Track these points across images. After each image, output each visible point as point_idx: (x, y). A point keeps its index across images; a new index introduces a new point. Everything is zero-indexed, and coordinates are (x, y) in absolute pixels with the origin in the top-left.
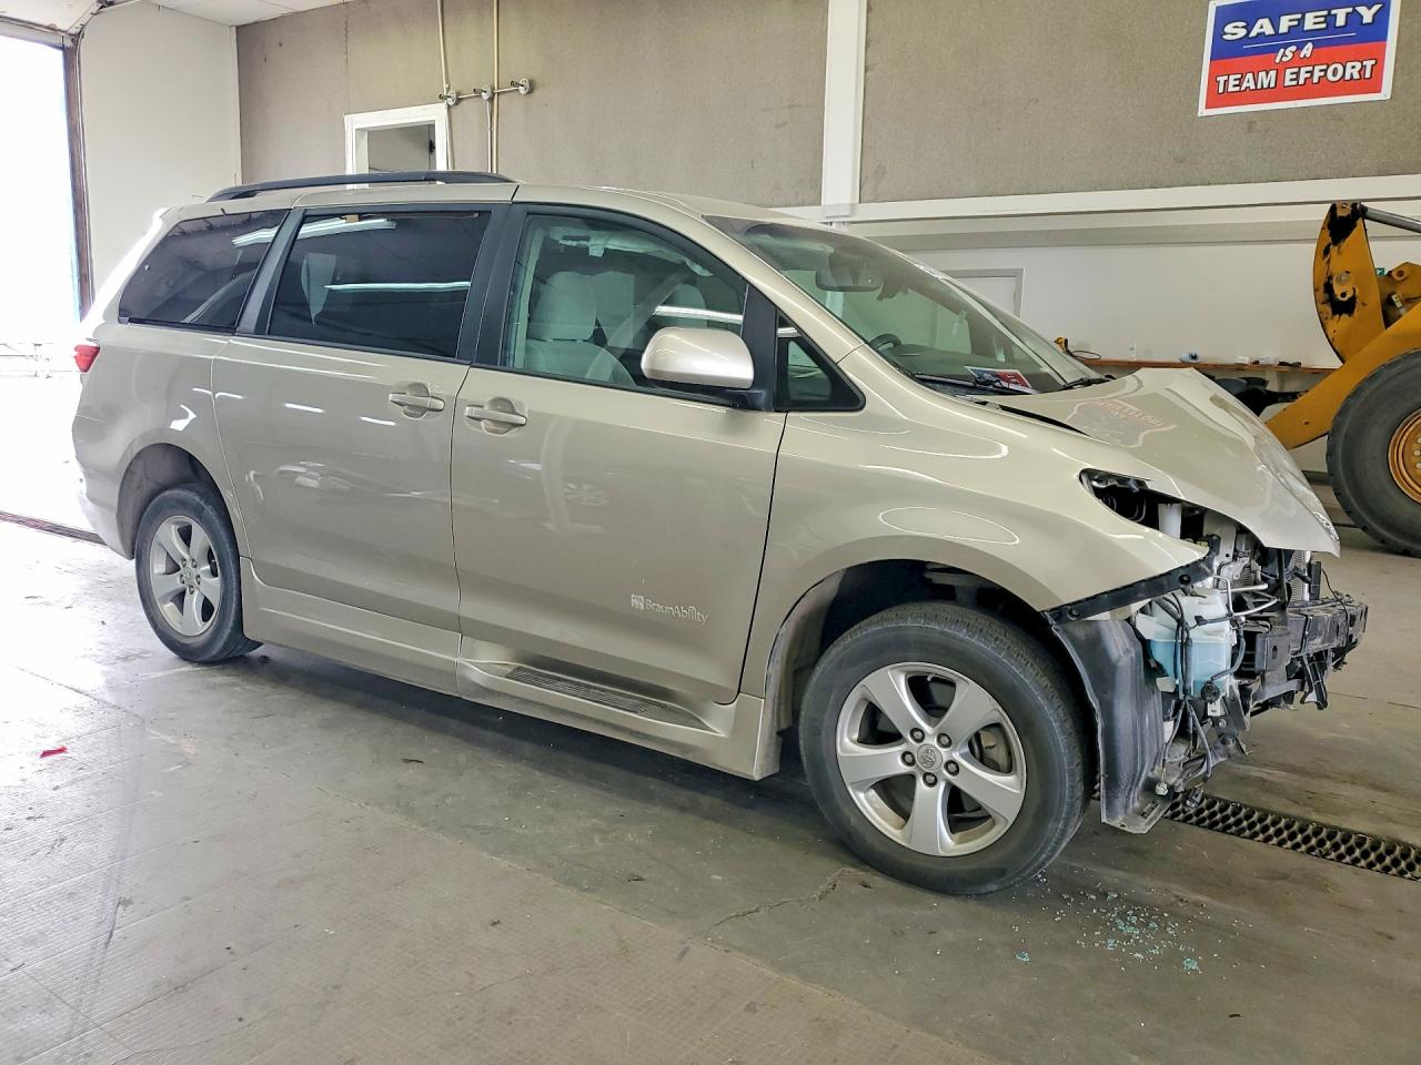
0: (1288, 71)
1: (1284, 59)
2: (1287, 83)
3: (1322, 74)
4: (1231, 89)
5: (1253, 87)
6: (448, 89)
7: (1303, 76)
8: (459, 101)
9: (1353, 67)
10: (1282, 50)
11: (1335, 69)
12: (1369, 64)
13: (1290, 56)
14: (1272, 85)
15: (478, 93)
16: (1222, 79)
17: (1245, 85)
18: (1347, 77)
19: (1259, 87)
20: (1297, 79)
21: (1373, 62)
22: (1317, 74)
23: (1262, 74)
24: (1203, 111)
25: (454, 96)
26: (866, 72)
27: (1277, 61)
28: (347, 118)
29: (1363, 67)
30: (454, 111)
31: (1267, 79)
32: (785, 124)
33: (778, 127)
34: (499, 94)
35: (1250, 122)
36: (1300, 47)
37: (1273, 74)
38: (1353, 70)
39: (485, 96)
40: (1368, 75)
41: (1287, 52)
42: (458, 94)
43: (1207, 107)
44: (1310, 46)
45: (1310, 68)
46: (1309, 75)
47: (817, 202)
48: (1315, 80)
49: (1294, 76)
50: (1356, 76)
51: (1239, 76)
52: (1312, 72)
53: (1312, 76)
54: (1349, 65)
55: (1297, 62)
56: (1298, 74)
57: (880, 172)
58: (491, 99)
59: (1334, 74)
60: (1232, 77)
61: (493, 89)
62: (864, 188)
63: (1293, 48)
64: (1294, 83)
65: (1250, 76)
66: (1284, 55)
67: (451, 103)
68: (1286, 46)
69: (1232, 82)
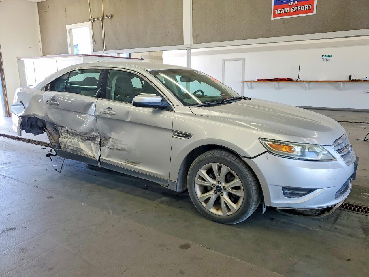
0: (292, 8)
1: (291, 5)
2: (292, 11)
3: (300, 8)
4: (279, 13)
5: (284, 12)
6: (91, 18)
7: (295, 9)
8: (94, 21)
9: (307, 7)
10: (290, 3)
11: (303, 7)
12: (310, 5)
13: (292, 4)
14: (288, 12)
15: (98, 18)
16: (276, 10)
17: (282, 12)
18: (305, 9)
19: (285, 12)
20: (294, 10)
21: (311, 5)
22: (298, 9)
23: (286, 9)
24: (272, 19)
25: (93, 19)
26: (193, 10)
27: (289, 5)
28: (67, 26)
29: (309, 6)
30: (93, 23)
31: (287, 10)
32: (174, 24)
33: (172, 25)
34: (104, 19)
35: (283, 21)
36: (294, 2)
37: (288, 9)
38: (306, 7)
39: (101, 19)
40: (310, 8)
41: (291, 3)
42: (94, 19)
43: (274, 17)
44: (296, 1)
45: (297, 7)
46: (296, 9)
47: (183, 44)
48: (298, 10)
49: (293, 9)
50: (307, 9)
51: (280, 9)
52: (297, 8)
53: (297, 9)
54: (306, 6)
55: (294, 6)
56: (294, 8)
57: (197, 36)
58: (102, 20)
59: (302, 9)
60: (279, 10)
61: (102, 17)
62: (194, 40)
63: (293, 2)
64: (293, 11)
65: (283, 9)
66: (290, 4)
67: (92, 21)
68: (291, 2)
69: (279, 11)
